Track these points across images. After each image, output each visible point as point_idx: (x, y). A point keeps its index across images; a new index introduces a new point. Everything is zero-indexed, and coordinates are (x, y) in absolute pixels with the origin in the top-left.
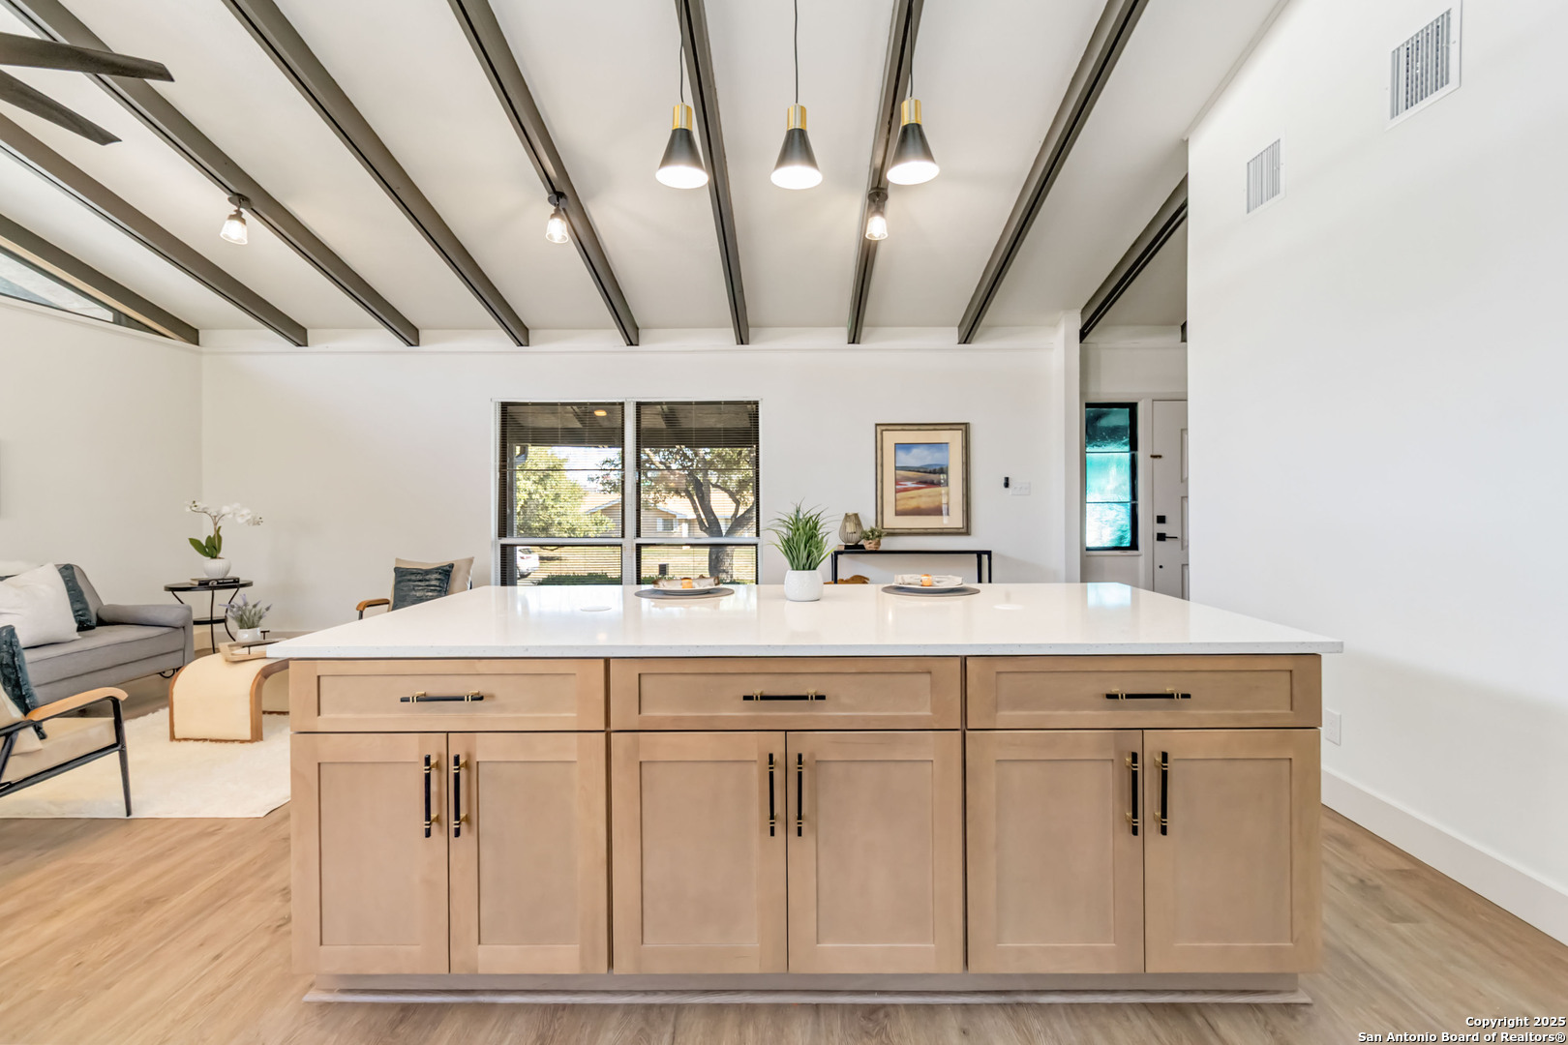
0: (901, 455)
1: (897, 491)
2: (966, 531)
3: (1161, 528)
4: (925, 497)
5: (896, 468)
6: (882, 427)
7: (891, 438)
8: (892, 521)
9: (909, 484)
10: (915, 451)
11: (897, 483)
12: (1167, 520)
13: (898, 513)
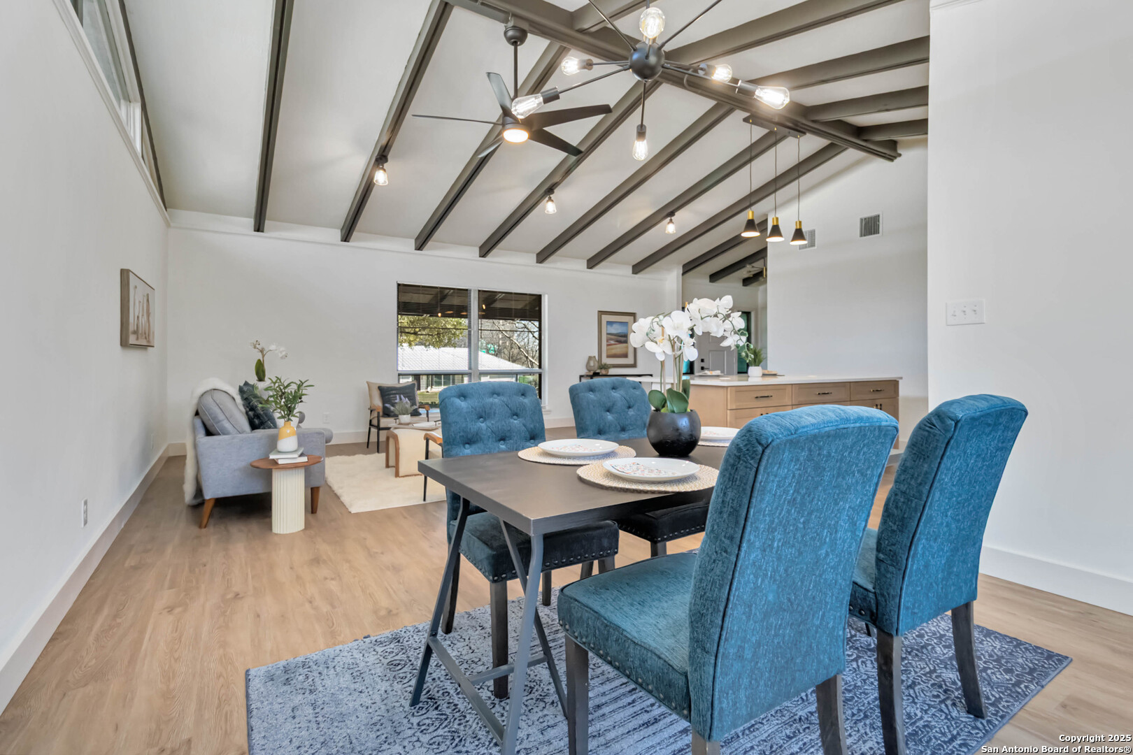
0: (609, 327)
1: (608, 345)
2: (634, 366)
3: (703, 364)
4: (619, 348)
5: (608, 334)
6: (601, 313)
7: (605, 318)
8: (606, 361)
9: (612, 342)
10: (614, 325)
11: (607, 341)
12: (705, 360)
13: (608, 356)
